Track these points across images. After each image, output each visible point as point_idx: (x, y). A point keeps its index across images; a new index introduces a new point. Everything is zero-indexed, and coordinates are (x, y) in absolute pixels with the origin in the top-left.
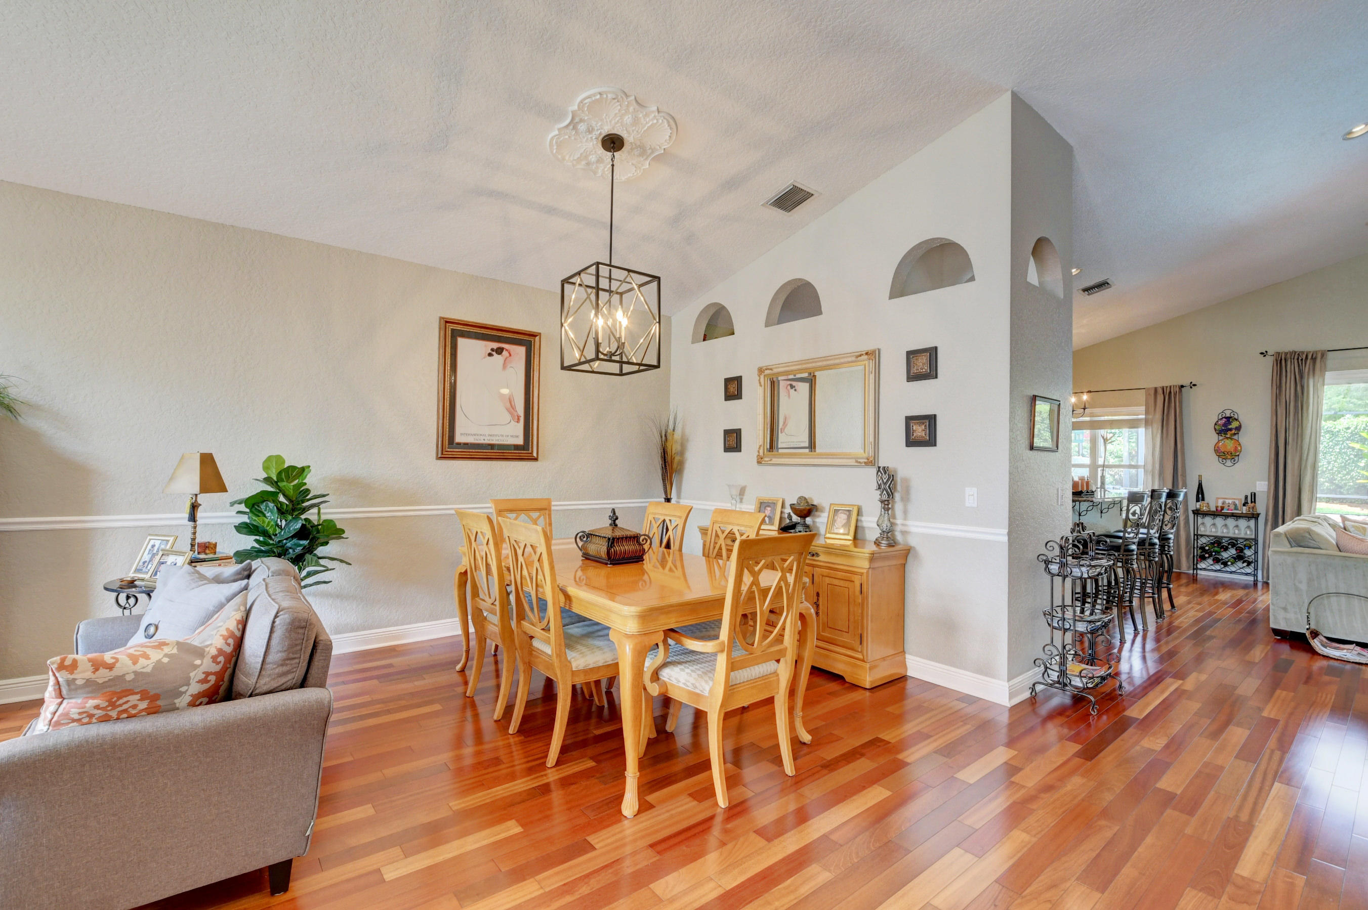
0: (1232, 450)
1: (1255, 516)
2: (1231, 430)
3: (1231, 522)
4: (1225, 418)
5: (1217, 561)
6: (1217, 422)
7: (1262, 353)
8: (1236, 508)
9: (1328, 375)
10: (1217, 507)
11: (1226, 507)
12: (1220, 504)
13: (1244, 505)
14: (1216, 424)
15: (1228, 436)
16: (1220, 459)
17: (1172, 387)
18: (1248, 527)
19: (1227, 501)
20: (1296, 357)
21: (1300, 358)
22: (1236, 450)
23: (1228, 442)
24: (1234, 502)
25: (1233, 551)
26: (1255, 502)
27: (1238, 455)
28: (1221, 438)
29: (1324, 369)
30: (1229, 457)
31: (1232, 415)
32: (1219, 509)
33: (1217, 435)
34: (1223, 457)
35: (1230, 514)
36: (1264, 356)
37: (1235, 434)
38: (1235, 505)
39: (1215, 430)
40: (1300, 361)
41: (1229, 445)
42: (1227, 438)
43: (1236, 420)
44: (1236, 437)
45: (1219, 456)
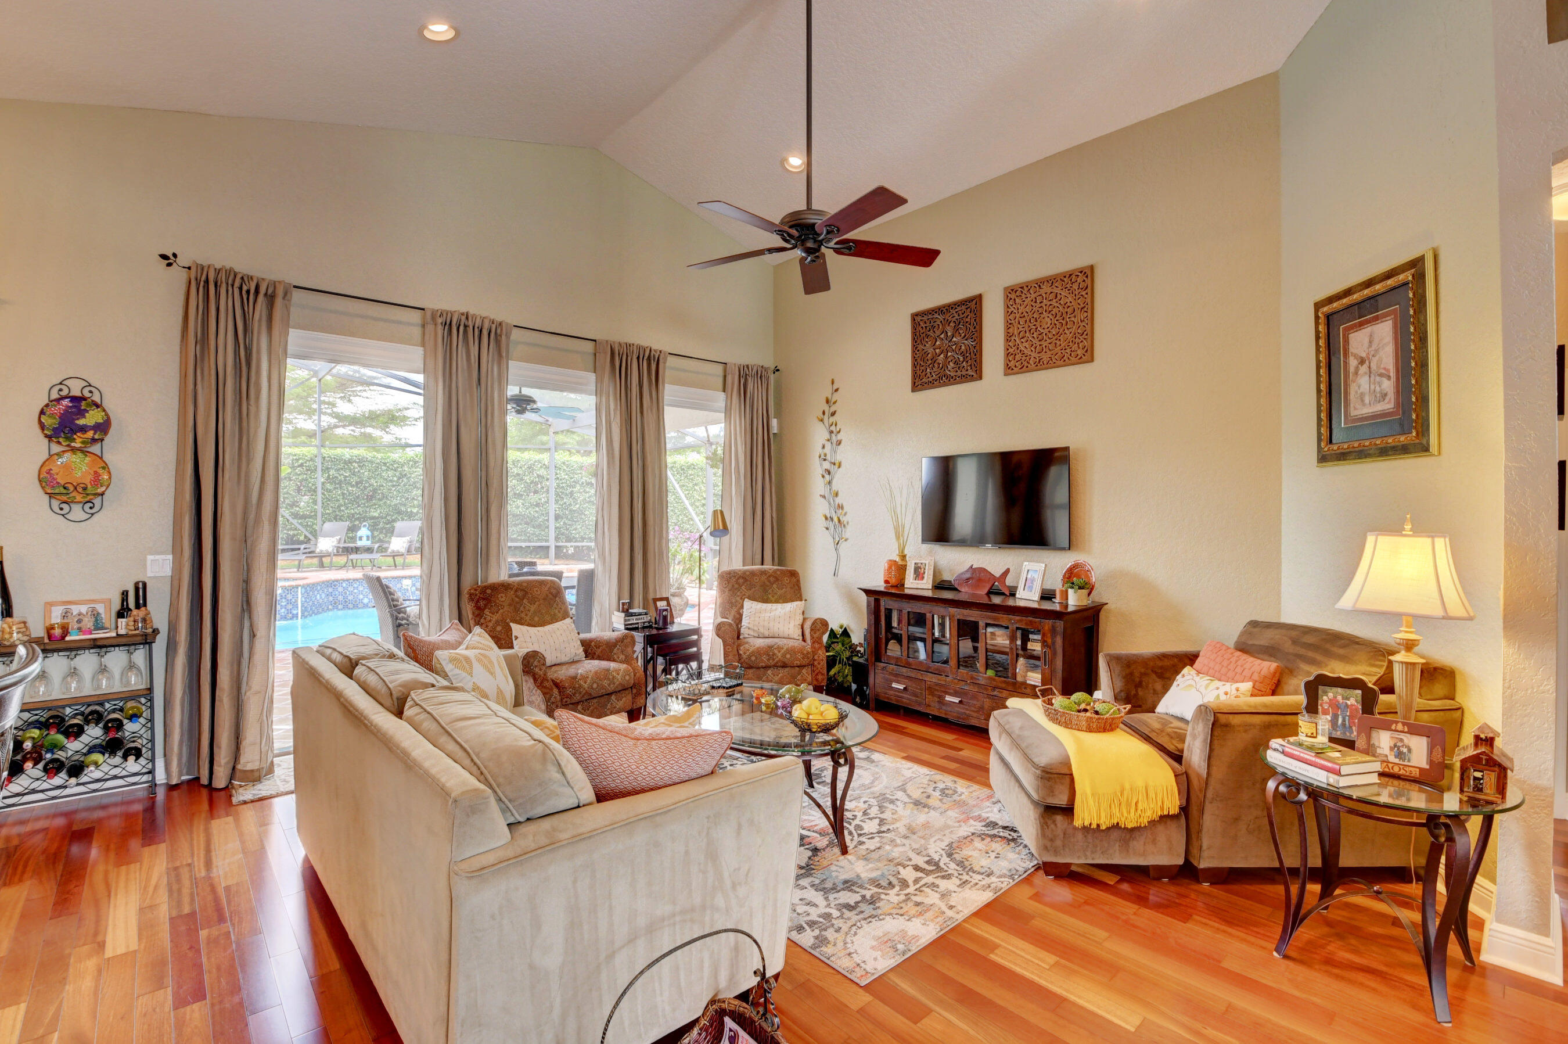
0: (87, 482)
1: (147, 640)
2: (83, 429)
3: (87, 662)
4: (74, 399)
5: (53, 768)
6: (47, 406)
7: (164, 257)
8: (99, 626)
9: (295, 337)
10: (49, 629)
11: (73, 625)
12: (56, 618)
13: (120, 615)
14: (42, 412)
15: (77, 444)
16: (55, 504)
18: (131, 666)
19: (75, 609)
20: (237, 284)
21: (245, 288)
22: (97, 480)
23: (76, 458)
24: (94, 609)
25: (94, 733)
26: (145, 605)
27: (102, 494)
28: (56, 448)
29: (286, 325)
30: (79, 498)
31: (87, 394)
32: (57, 632)
33: (46, 440)
34: (65, 498)
35: (87, 644)
36: (169, 265)
37: (94, 441)
38: (96, 616)
39: (42, 426)
40: (244, 292)
41: (79, 467)
42: (74, 450)
43: (98, 406)
44: (95, 449)
45: (51, 496)
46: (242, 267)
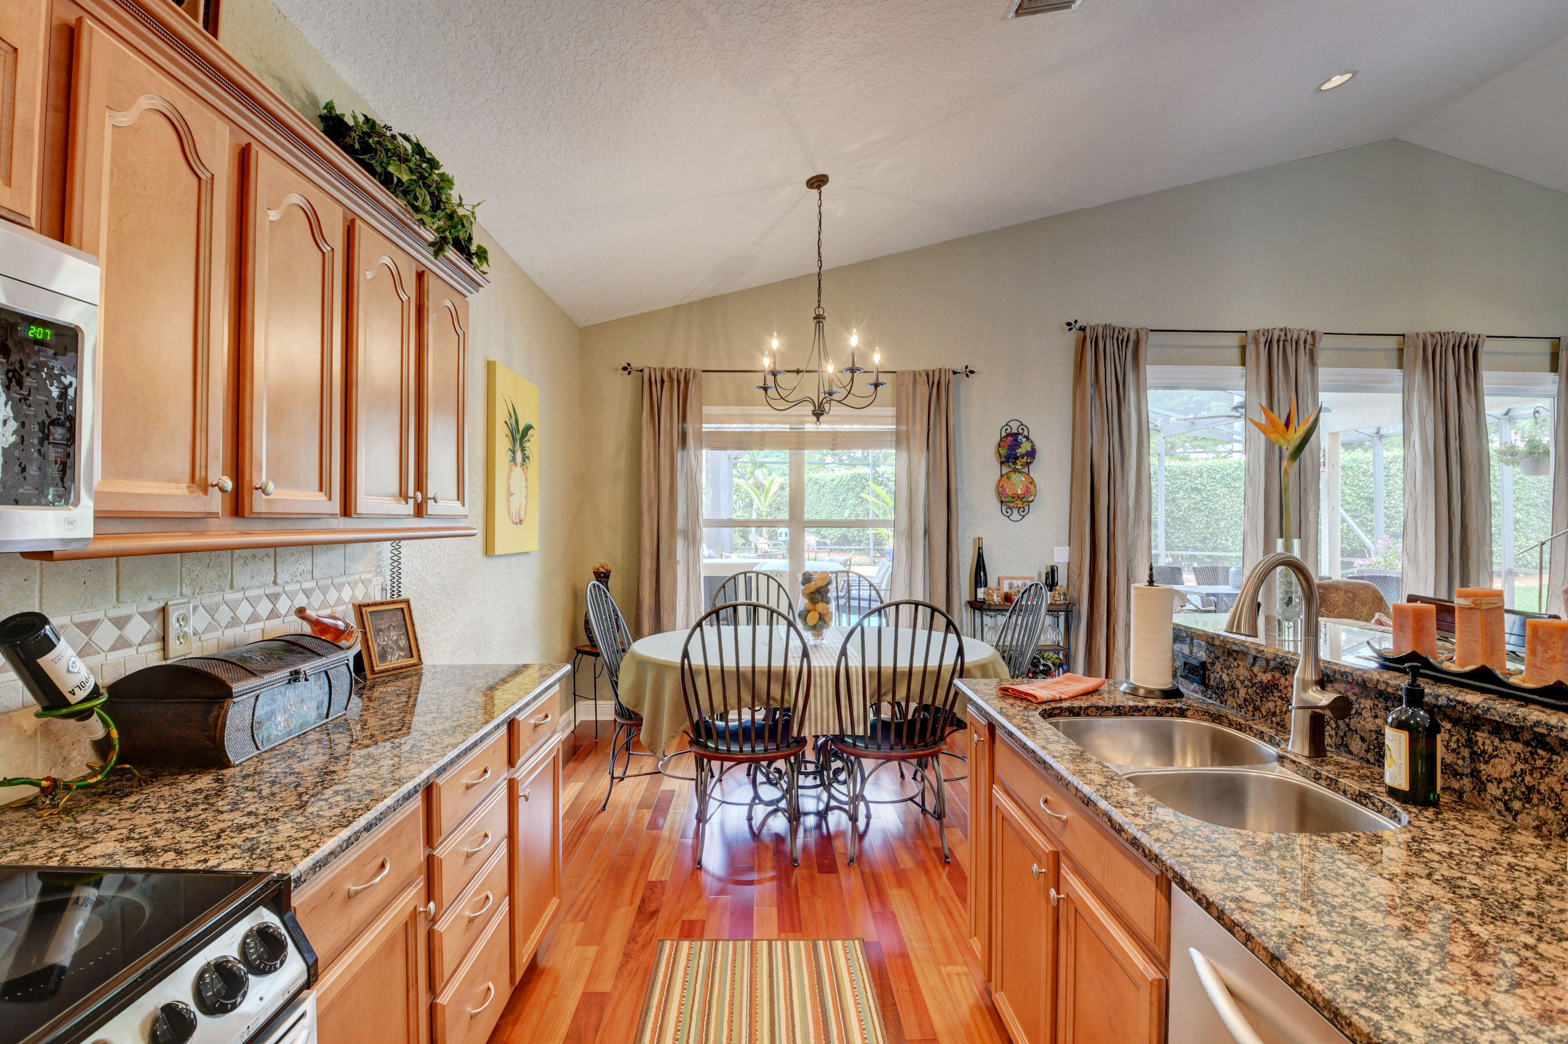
0: (1021, 492)
2: (1021, 456)
4: (1014, 435)
6: (1001, 441)
7: (1067, 326)
9: (1153, 371)
10: (1005, 594)
11: (1014, 594)
12: (1007, 588)
14: (998, 446)
15: (1017, 467)
16: (1004, 508)
17: (943, 372)
18: (1055, 627)
19: (1016, 583)
20: (1116, 336)
21: (1120, 339)
23: (1015, 477)
27: (1030, 502)
28: (1005, 470)
29: (1146, 363)
30: (1017, 504)
31: (1020, 431)
33: (1000, 465)
34: (1009, 504)
36: (1071, 331)
37: (1026, 464)
39: (998, 455)
40: (1120, 342)
41: (1018, 483)
42: (1014, 470)
43: (1028, 439)
44: (1027, 469)
45: (1002, 503)
46: (1117, 322)
